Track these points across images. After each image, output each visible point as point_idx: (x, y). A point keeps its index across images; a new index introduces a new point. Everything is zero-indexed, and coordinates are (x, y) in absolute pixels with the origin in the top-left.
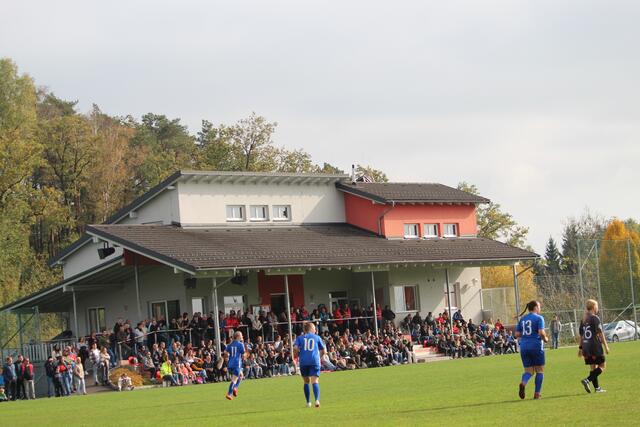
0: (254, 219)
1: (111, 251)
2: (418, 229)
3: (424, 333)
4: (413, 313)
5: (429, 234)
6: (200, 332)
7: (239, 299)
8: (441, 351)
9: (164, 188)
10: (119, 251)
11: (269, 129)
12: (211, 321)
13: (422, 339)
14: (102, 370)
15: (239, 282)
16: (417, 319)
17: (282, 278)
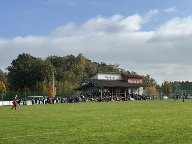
0: (109, 79)
1: (87, 82)
2: (133, 81)
3: (133, 96)
4: (132, 93)
5: (135, 82)
6: (99, 94)
7: (106, 90)
8: (135, 99)
9: (96, 74)
10: (88, 82)
11: (118, 65)
12: (101, 93)
13: (133, 97)
14: (84, 99)
15: (105, 88)
16: (132, 94)
17: (111, 87)
